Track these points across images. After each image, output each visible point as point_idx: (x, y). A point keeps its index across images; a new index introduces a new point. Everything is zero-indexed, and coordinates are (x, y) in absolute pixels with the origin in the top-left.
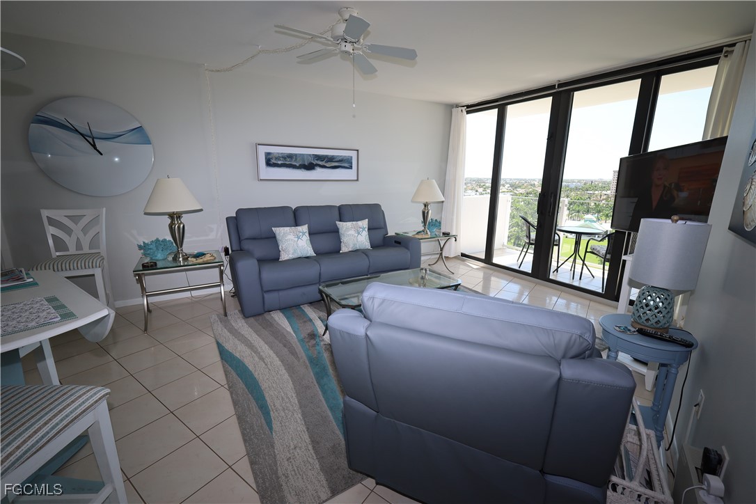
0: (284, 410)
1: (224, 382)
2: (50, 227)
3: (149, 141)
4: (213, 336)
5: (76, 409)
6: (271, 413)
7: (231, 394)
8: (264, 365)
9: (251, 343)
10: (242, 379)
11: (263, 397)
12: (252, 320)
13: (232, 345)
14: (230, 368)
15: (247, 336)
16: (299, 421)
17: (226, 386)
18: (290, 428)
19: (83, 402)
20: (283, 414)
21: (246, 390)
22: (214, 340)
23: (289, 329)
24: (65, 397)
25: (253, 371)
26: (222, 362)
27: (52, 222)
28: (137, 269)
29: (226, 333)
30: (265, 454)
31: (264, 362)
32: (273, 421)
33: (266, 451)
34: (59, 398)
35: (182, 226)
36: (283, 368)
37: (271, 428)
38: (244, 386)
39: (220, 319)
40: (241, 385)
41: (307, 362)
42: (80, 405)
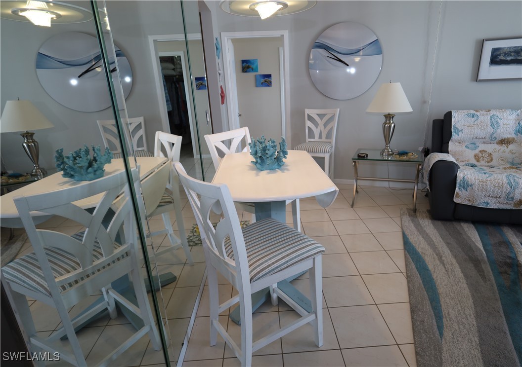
0: (458, 323)
1: (404, 270)
2: (308, 121)
3: (381, 51)
4: (400, 226)
5: (304, 253)
6: (444, 320)
7: (409, 282)
8: (444, 270)
9: (434, 244)
10: (420, 275)
11: (439, 302)
12: (439, 223)
13: (417, 240)
14: (411, 260)
15: (431, 237)
16: (474, 344)
17: (405, 274)
18: (462, 346)
19: (308, 251)
20: (457, 328)
21: (423, 286)
22: (400, 230)
23: (480, 245)
24: (301, 242)
25: (432, 271)
26: (405, 252)
27: (310, 118)
28: (354, 158)
29: (413, 228)
30: (431, 354)
31: (445, 268)
32: (445, 329)
33: (433, 352)
34: (298, 241)
35: (393, 125)
36: (465, 282)
37: (441, 334)
38: (421, 281)
39: (409, 213)
40: (418, 280)
41: (495, 287)
42: (306, 252)
